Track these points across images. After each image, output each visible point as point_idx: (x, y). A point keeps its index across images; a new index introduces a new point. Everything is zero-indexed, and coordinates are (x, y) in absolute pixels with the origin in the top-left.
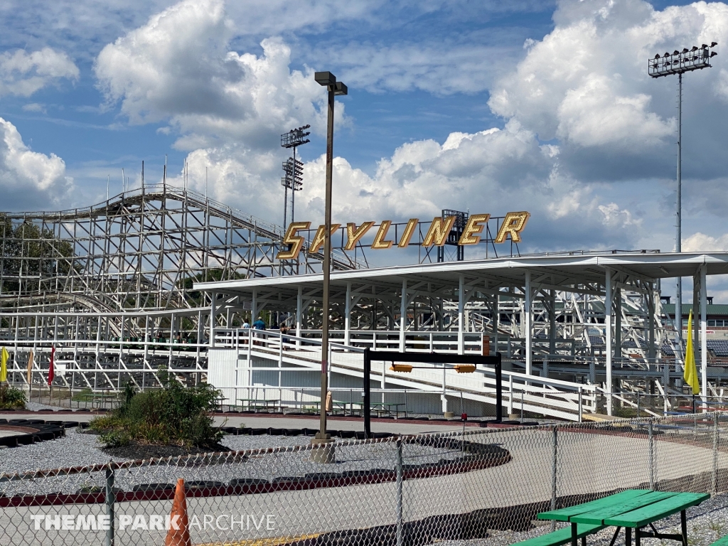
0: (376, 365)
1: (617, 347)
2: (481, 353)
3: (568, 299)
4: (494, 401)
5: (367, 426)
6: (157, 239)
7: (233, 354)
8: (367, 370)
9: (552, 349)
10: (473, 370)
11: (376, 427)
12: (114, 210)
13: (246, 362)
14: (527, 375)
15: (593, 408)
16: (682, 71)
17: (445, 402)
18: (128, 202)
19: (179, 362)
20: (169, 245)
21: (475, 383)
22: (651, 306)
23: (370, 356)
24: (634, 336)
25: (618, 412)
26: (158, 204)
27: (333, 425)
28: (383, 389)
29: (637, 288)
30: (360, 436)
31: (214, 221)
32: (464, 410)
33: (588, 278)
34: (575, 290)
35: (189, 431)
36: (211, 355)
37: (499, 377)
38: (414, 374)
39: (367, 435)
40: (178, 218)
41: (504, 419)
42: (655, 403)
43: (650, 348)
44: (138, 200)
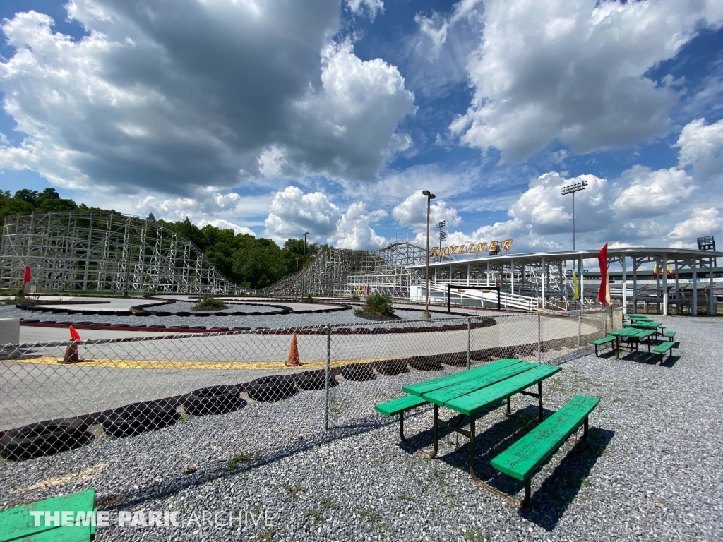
0: (451, 289)
1: (548, 285)
2: (495, 287)
3: (530, 269)
4: (497, 302)
5: (449, 309)
6: (401, 256)
7: (416, 287)
8: (449, 290)
9: (523, 286)
10: (488, 292)
11: (452, 310)
12: (389, 248)
13: (419, 289)
14: (512, 294)
15: (537, 306)
16: (574, 192)
17: (482, 303)
18: (393, 246)
19: (403, 289)
20: (404, 257)
21: (492, 296)
22: (561, 270)
23: (450, 287)
24: (556, 281)
25: (548, 307)
26: (401, 246)
27: (430, 308)
28: (461, 298)
29: (555, 264)
30: (447, 313)
31: (416, 250)
32: (489, 306)
33: (536, 261)
34: (531, 265)
35: (380, 310)
36: (411, 287)
37: (499, 294)
38: (466, 293)
39: (449, 312)
40: (406, 249)
41: (501, 309)
42: (562, 304)
43: (561, 285)
44: (395, 245)
